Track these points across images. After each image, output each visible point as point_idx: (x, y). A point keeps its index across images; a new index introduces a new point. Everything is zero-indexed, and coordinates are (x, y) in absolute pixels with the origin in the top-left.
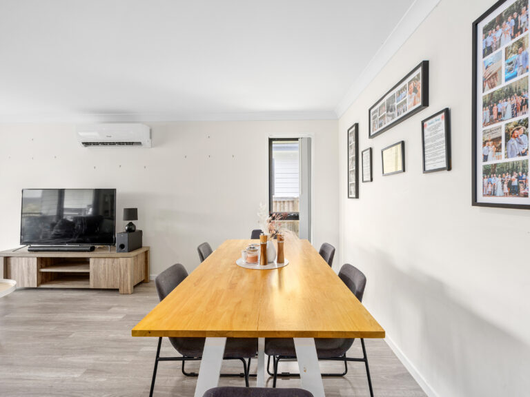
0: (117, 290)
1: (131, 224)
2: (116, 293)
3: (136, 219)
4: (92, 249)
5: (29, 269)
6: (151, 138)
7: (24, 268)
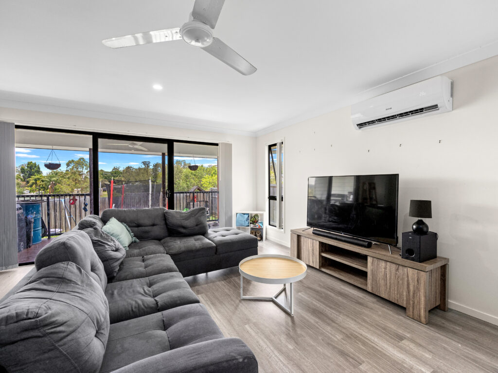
0: (404, 309)
1: (420, 223)
2: (401, 312)
3: (430, 216)
4: (369, 246)
5: (313, 250)
6: (452, 95)
7: (310, 248)
